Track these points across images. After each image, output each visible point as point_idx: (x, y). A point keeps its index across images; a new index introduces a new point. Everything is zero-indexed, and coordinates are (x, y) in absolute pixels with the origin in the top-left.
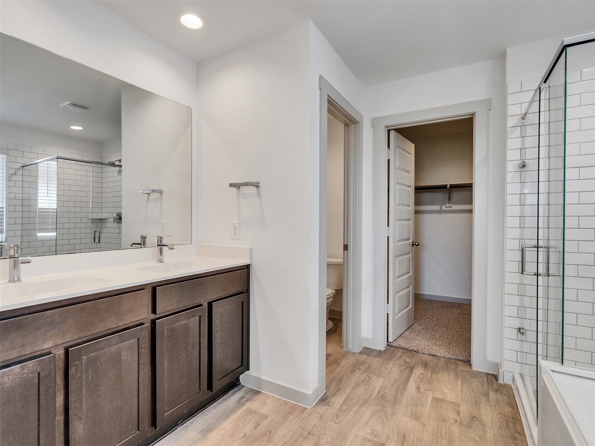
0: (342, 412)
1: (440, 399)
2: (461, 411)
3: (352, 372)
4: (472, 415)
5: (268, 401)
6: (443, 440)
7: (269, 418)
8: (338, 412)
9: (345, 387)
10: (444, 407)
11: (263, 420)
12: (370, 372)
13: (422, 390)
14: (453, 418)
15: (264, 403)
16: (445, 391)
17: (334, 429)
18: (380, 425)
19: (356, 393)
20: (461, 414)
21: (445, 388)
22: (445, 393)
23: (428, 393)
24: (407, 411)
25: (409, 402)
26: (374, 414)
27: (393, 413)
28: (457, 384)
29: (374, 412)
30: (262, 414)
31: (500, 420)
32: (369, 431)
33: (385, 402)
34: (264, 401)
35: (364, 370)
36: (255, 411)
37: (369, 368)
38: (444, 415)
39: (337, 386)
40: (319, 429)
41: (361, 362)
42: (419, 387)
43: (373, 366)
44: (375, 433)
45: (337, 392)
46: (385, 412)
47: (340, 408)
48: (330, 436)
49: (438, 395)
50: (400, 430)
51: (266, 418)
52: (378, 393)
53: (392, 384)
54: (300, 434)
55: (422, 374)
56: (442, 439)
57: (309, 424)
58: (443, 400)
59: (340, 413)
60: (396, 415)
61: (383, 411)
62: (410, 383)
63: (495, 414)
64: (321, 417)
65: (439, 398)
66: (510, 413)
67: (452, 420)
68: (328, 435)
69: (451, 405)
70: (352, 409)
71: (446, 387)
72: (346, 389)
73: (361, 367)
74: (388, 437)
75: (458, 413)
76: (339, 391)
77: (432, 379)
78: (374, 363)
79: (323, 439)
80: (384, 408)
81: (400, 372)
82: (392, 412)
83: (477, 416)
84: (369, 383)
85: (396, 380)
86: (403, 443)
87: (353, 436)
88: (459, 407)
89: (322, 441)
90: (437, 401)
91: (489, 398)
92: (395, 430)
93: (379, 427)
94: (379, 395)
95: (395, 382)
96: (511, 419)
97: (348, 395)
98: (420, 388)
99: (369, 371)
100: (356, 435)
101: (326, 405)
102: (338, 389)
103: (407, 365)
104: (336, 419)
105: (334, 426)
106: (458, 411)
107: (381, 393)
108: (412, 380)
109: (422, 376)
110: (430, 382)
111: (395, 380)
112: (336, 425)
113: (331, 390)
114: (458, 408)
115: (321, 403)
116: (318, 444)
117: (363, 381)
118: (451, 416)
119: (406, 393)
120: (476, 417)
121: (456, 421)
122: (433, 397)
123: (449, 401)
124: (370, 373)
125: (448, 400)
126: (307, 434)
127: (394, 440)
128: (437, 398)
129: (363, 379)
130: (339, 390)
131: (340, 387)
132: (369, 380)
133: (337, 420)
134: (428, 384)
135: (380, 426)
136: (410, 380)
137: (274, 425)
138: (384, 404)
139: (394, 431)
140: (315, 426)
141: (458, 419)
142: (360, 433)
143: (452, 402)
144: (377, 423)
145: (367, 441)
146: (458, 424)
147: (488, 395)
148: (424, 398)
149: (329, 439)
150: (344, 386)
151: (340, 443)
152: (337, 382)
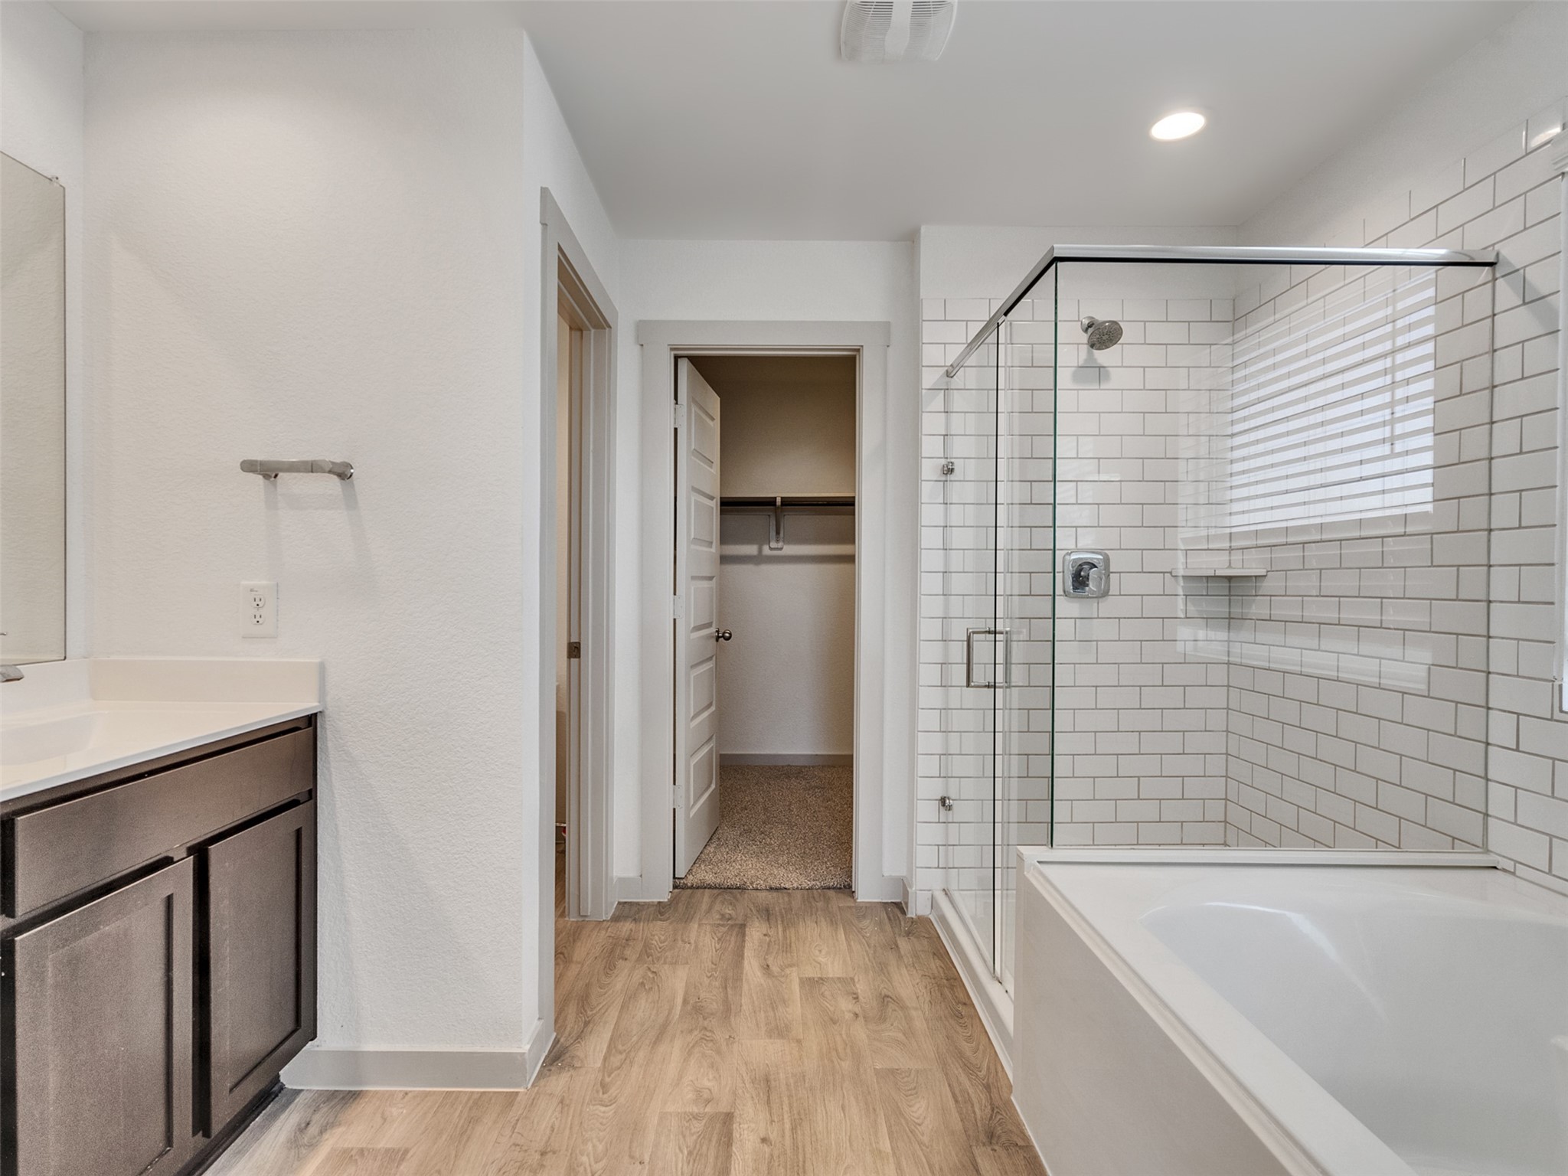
0: (612, 1073)
1: (816, 979)
2: (859, 991)
3: (608, 970)
4: (881, 994)
5: (394, 1110)
6: (844, 1061)
7: (412, 1156)
8: (603, 1076)
9: (603, 1011)
10: (826, 993)
11: (397, 1167)
12: (650, 958)
13: (775, 969)
14: (850, 1011)
15: (385, 1120)
16: (820, 959)
17: (604, 1121)
18: (710, 1073)
19: (633, 1018)
20: (861, 997)
21: (817, 953)
22: (820, 964)
23: (789, 972)
24: (757, 1024)
25: (756, 1003)
26: (690, 1053)
27: (730, 1037)
28: (837, 940)
29: (687, 1050)
30: (387, 1150)
31: (928, 988)
32: (691, 1096)
33: (705, 1019)
34: (383, 1113)
35: (634, 957)
36: (361, 1152)
37: (647, 951)
38: (832, 1009)
39: (581, 1015)
40: (567, 1132)
41: (624, 941)
42: (768, 966)
43: (654, 942)
44: (705, 1096)
45: (585, 1030)
46: (712, 1041)
47: (605, 1065)
48: (600, 1141)
49: (810, 972)
50: (755, 1070)
51: (402, 1159)
52: (685, 1002)
53: (709, 975)
54: (518, 1164)
55: (765, 935)
56: (841, 1059)
57: (535, 1131)
58: (821, 979)
59: (609, 1076)
60: (737, 1039)
61: (706, 1040)
62: (746, 962)
63: (918, 981)
64: (562, 1102)
65: (814, 978)
66: (940, 969)
67: (848, 1016)
68: (594, 1140)
69: (839, 985)
70: (636, 1059)
71: (820, 951)
72: (607, 1013)
73: (628, 952)
74: (735, 1094)
75: (855, 998)
76: (591, 1025)
77: (788, 941)
78: (654, 935)
79: (585, 1154)
80: (708, 1034)
81: (718, 943)
82: (728, 1037)
83: (890, 994)
84: (658, 986)
85: (714, 962)
86: (769, 1097)
87: (655, 1120)
88: (854, 986)
89: (585, 1159)
90: (812, 985)
91: (899, 952)
92: (744, 1075)
93: (708, 1080)
94: (689, 1007)
95: (714, 967)
96: (945, 981)
97: (614, 1028)
98: (771, 966)
99: (648, 957)
100: (663, 1116)
101: (567, 1069)
102: (585, 1021)
103: (729, 922)
104: (603, 1093)
105: (604, 1112)
106: (855, 994)
107: (691, 1002)
108: (748, 953)
109: (767, 939)
110: (787, 948)
111: (712, 963)
112: (607, 1108)
113: (568, 1029)
114: (854, 988)
115: (553, 1068)
116: (574, 1169)
117: (642, 984)
118: (844, 1009)
119: (745, 987)
120: (888, 997)
121: (856, 1015)
122: (801, 979)
123: (832, 978)
124: (653, 961)
125: (831, 976)
126: (537, 1156)
127: (748, 1095)
128: (810, 979)
129: (641, 980)
130: (589, 1022)
131: (589, 1013)
132: (654, 978)
133: (605, 1096)
134: (784, 954)
135: (711, 1077)
136: (746, 954)
137: (437, 1168)
138: (706, 1023)
139: (742, 1076)
140: (553, 1131)
141: (857, 1009)
142: (671, 1108)
143: (839, 978)
144: (702, 1070)
145: (690, 1119)
146: (861, 1019)
147: (897, 947)
148: (784, 986)
149: (600, 1147)
150: (598, 1009)
151: (630, 1148)
152: (578, 1004)
